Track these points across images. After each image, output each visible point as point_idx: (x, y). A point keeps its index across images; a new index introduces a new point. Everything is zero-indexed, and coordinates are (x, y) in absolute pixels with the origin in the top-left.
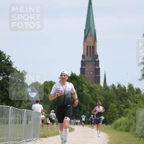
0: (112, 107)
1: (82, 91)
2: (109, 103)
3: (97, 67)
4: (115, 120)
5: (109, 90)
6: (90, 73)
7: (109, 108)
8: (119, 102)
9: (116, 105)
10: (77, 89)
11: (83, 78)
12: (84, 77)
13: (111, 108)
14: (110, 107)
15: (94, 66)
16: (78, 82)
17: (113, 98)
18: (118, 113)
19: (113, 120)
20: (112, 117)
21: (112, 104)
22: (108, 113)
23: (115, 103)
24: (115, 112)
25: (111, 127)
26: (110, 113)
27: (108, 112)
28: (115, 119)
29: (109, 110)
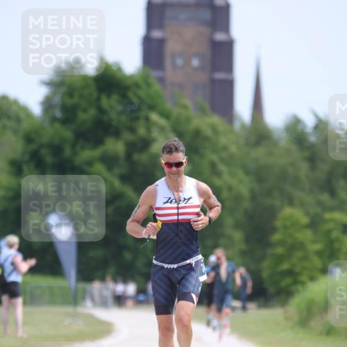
0: (288, 223)
1: (146, 144)
2: (277, 203)
3: (220, 36)
4: (303, 283)
5: (275, 143)
6: (187, 62)
7: (274, 230)
8: (320, 203)
9: (307, 214)
10: (127, 136)
11: (157, 87)
12: (162, 80)
13: (285, 227)
14: (278, 223)
15: (205, 30)
16: (132, 103)
17: (296, 182)
18: (319, 253)
19: (296, 282)
20: (290, 273)
21: (288, 211)
22: (270, 251)
23: (302, 204)
24: (301, 246)
25: (287, 319)
26: (279, 250)
27: (271, 245)
28: (304, 278)
29: (276, 237)
